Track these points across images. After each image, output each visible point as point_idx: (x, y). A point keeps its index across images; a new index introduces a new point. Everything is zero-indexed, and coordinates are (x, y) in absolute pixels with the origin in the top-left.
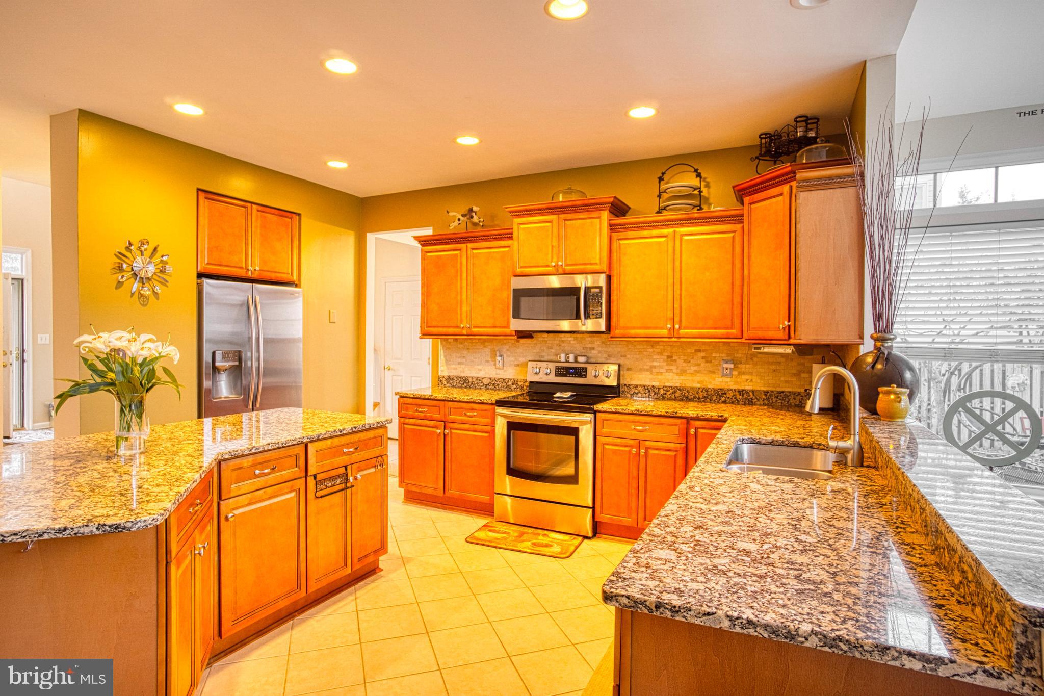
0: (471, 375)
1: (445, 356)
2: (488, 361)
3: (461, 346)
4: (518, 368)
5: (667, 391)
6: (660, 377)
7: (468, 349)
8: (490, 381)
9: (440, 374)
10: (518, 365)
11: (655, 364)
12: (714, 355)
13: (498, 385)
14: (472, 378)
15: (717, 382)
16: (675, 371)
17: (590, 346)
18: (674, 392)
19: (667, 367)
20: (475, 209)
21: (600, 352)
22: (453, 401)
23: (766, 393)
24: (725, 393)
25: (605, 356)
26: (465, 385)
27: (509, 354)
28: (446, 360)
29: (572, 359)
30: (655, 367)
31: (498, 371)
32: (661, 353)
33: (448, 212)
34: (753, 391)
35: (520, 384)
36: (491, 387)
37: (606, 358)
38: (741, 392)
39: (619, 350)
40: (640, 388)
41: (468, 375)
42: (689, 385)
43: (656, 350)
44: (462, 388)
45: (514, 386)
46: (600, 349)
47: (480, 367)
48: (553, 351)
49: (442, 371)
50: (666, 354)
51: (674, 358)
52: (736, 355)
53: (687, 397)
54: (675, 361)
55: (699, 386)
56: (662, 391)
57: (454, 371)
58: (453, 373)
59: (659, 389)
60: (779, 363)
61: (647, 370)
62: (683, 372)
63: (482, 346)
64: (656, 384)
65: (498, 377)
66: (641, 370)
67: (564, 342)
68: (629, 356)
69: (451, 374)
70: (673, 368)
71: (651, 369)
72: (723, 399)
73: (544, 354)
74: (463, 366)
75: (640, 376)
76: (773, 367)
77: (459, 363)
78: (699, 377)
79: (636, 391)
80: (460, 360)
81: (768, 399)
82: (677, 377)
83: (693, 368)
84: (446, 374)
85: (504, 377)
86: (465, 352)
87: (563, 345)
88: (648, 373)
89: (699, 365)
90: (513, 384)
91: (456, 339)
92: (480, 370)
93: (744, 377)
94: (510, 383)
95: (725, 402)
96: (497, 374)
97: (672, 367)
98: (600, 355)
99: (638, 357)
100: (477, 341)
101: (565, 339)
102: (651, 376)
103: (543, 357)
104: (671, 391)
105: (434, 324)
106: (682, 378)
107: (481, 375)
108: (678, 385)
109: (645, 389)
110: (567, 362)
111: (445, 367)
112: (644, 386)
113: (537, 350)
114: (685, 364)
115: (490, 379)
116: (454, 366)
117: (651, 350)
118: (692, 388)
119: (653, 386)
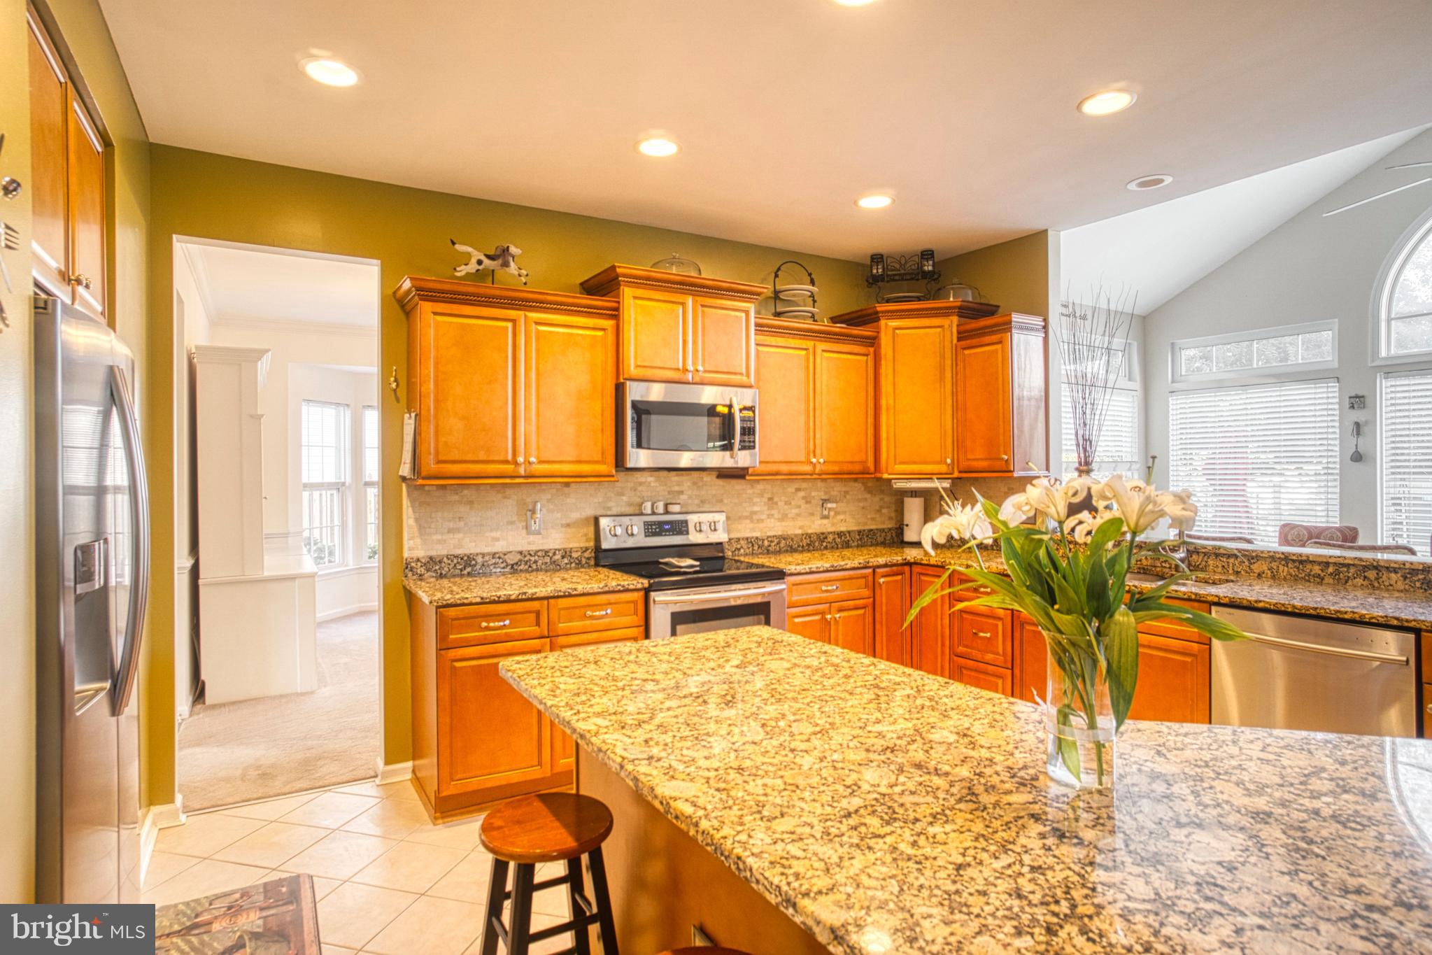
0: (478, 551)
1: (417, 520)
2: (512, 523)
3: (455, 498)
4: (569, 530)
5: (772, 542)
6: (761, 525)
7: (471, 503)
8: (519, 557)
9: (406, 554)
10: (568, 525)
11: (756, 509)
12: (813, 494)
13: (536, 562)
14: (483, 555)
15: (817, 525)
16: (776, 516)
17: (677, 488)
18: (778, 543)
19: (768, 512)
20: (513, 250)
21: (690, 497)
22: (570, 596)
23: (859, 532)
24: (826, 538)
25: (697, 502)
26: (469, 569)
27: (551, 507)
28: (420, 527)
29: (661, 509)
30: (755, 513)
31: (532, 538)
32: (761, 495)
33: (453, 243)
34: (849, 532)
35: (575, 555)
36: (521, 567)
37: (698, 506)
38: (840, 534)
39: (714, 492)
40: (742, 542)
41: (474, 551)
42: (790, 532)
43: (756, 491)
44: (462, 576)
45: (566, 561)
46: (690, 492)
47: (494, 534)
48: (625, 498)
49: (410, 549)
50: (767, 495)
51: (775, 500)
52: (832, 493)
53: (791, 547)
54: (776, 503)
55: (800, 532)
56: (766, 543)
57: (439, 547)
58: (439, 550)
59: (763, 540)
60: (866, 499)
61: (746, 518)
62: (784, 517)
63: (500, 496)
64: (758, 534)
65: (533, 548)
66: (740, 518)
67: (641, 484)
68: (725, 501)
69: (433, 553)
70: (775, 512)
71: (750, 517)
72: (824, 544)
73: (611, 504)
74: (461, 535)
75: (740, 527)
76: (861, 504)
77: (450, 531)
78: (799, 523)
79: (739, 546)
80: (451, 525)
81: (861, 539)
82: (778, 524)
83: (795, 511)
84: (421, 553)
85: (546, 547)
86: (463, 509)
87: (640, 488)
88: (748, 521)
89: (799, 507)
90: (563, 557)
91: (443, 487)
92: (497, 540)
93: (841, 517)
94: (558, 557)
95: (826, 548)
96: (529, 543)
97: (773, 512)
98: (690, 501)
99: (736, 501)
100: (488, 487)
101: (643, 479)
102: (751, 526)
103: (609, 509)
104: (776, 541)
105: (455, 455)
106: (784, 524)
107: (499, 547)
108: (780, 533)
109: (748, 543)
110: (654, 513)
111: (418, 541)
112: (747, 539)
113: (599, 498)
114: (786, 507)
115: (521, 553)
116: (439, 537)
117: (750, 491)
118: (796, 535)
119: (757, 538)
